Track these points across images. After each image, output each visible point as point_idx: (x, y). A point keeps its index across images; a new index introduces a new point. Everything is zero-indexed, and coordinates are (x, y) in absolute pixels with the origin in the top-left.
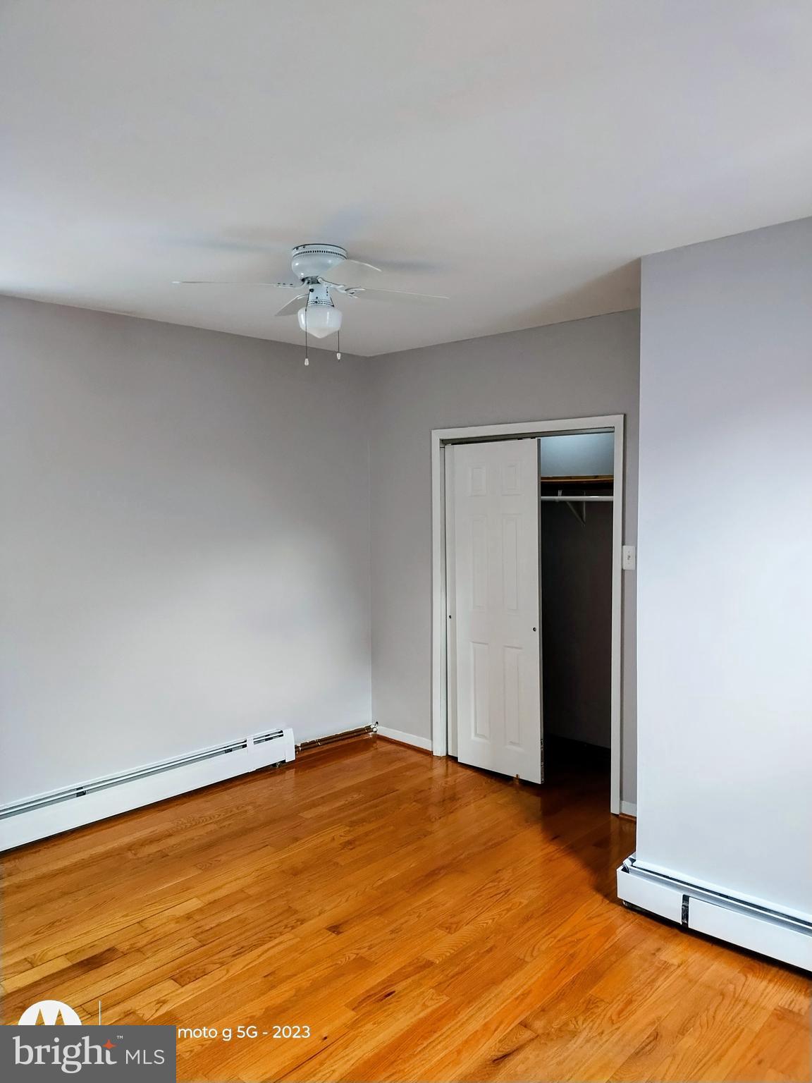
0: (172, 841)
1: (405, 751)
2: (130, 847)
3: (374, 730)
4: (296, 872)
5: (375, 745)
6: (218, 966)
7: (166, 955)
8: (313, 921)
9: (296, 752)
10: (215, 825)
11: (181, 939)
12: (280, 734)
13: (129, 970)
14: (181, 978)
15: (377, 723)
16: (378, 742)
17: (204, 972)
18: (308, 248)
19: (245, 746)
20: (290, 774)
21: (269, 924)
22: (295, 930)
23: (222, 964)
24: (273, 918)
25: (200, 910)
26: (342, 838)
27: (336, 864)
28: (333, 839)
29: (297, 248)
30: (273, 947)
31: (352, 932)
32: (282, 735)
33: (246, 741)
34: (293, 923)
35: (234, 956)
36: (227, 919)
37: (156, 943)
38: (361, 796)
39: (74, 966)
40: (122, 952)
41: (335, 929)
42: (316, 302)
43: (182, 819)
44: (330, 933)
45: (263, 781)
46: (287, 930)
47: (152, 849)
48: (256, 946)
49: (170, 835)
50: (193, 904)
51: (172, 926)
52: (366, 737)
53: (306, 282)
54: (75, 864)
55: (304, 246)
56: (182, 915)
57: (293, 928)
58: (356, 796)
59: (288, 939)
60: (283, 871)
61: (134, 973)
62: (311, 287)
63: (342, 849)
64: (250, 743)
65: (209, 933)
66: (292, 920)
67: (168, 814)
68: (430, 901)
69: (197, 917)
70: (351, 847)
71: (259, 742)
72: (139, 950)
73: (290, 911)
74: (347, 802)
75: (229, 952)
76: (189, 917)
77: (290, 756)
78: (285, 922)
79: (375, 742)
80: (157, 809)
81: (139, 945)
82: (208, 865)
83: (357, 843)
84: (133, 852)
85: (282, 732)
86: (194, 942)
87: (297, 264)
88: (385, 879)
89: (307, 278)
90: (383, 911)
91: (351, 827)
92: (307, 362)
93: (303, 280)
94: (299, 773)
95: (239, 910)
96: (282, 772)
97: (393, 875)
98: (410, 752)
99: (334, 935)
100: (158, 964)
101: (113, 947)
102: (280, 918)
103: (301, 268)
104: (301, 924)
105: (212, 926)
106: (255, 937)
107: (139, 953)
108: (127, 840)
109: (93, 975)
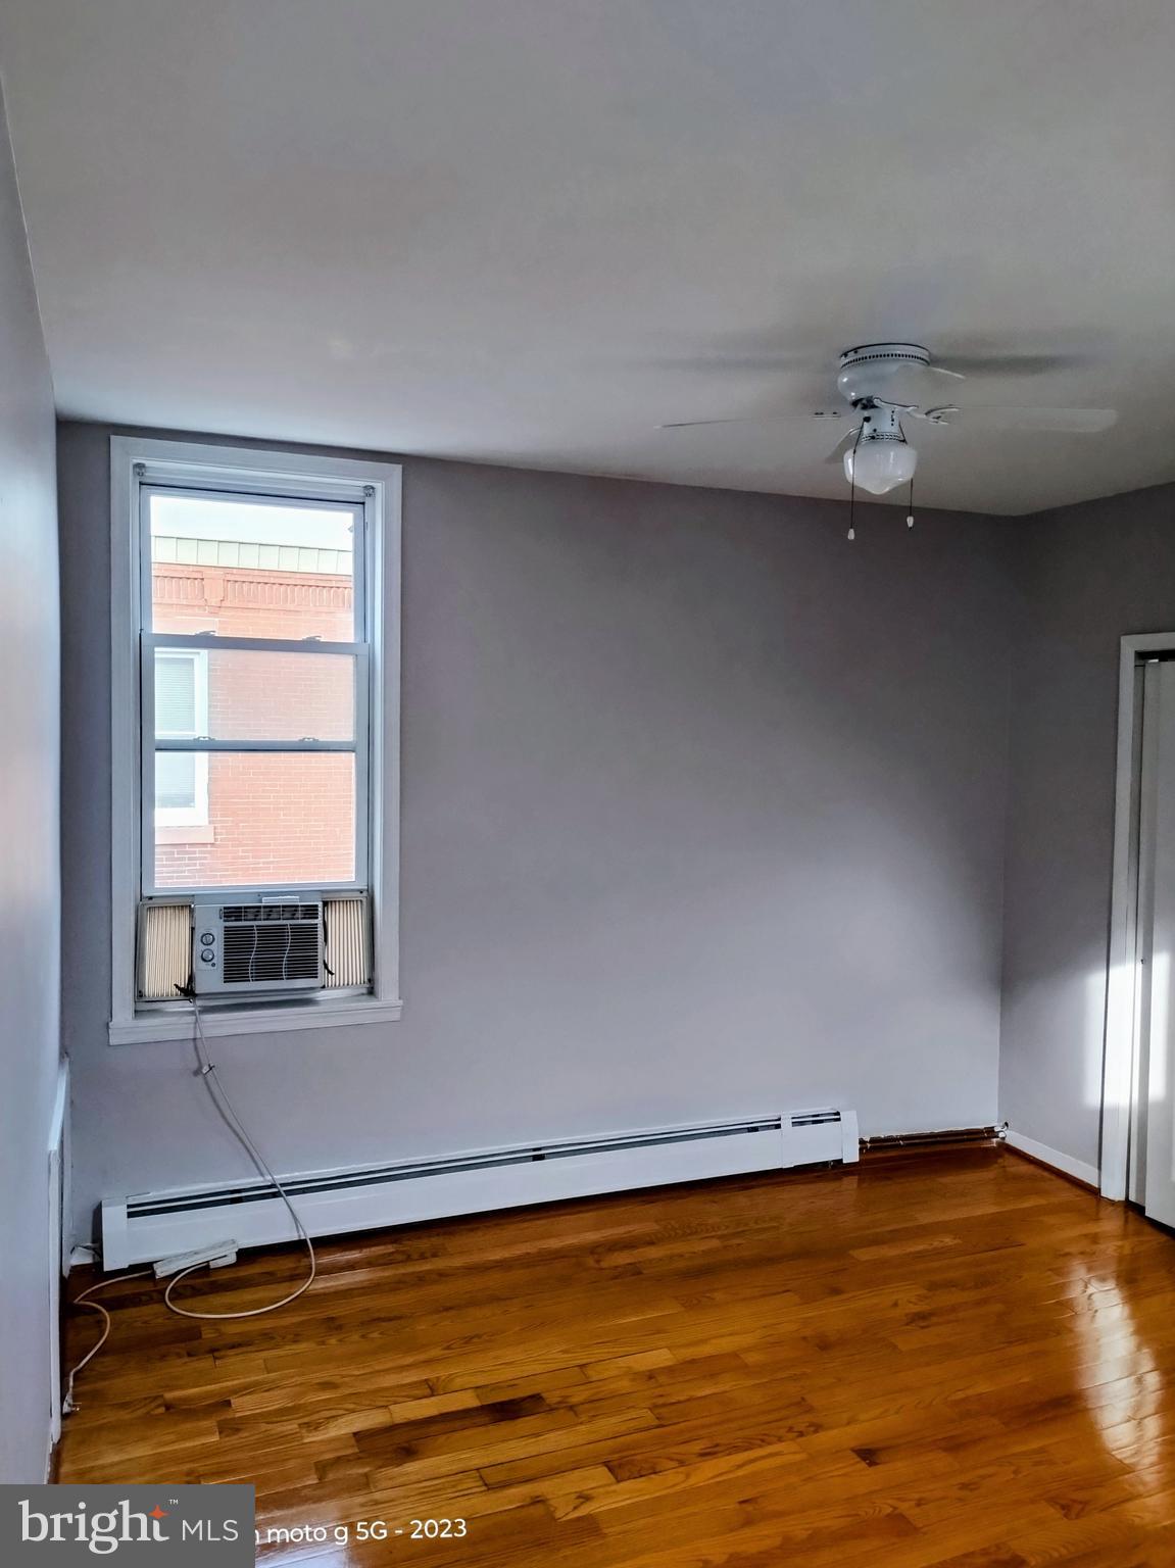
0: (653, 1252)
1: (1051, 1180)
2: (594, 1249)
3: (1001, 1135)
4: (824, 1345)
5: (1000, 1160)
6: (675, 1464)
7: (608, 1424)
8: (835, 1431)
9: (861, 1150)
10: (718, 1241)
11: (633, 1407)
12: (836, 1117)
13: (552, 1435)
14: (620, 1467)
15: (1006, 1124)
16: (1007, 1156)
17: (653, 1468)
18: (862, 353)
19: (778, 1127)
20: (850, 1183)
21: (763, 1419)
22: (803, 1439)
23: (682, 1463)
24: (774, 1410)
25: (670, 1370)
26: (911, 1305)
27: (895, 1347)
28: (896, 1305)
29: (846, 355)
30: (763, 1457)
31: (897, 1468)
32: (839, 1120)
33: (779, 1119)
34: (802, 1427)
35: (702, 1455)
36: (703, 1394)
37: (598, 1405)
38: (956, 1241)
39: (482, 1408)
40: (549, 1405)
41: (868, 1455)
42: (873, 438)
43: (673, 1222)
44: (858, 1459)
45: (801, 1187)
46: (791, 1435)
47: (622, 1259)
48: (735, 1449)
49: (651, 1243)
50: (660, 1357)
51: (625, 1385)
52: (986, 1145)
53: (859, 406)
54: (519, 1258)
55: (855, 350)
56: (641, 1369)
57: (801, 1434)
58: (948, 1241)
59: (788, 1452)
60: (804, 1338)
61: (556, 1440)
62: (866, 414)
63: (907, 1324)
64: (786, 1123)
65: (674, 1407)
66: (801, 1422)
67: (654, 1209)
68: (1041, 1450)
69: (662, 1379)
70: (922, 1324)
71: (802, 1123)
72: (571, 1408)
73: (802, 1405)
74: (930, 1248)
75: (697, 1447)
76: (651, 1376)
77: (852, 1156)
78: (790, 1422)
79: (1001, 1156)
80: (644, 1199)
81: (574, 1400)
82: (695, 1302)
83: (935, 1319)
84: (596, 1256)
85: (838, 1114)
86: (649, 1418)
87: (845, 380)
88: (970, 1392)
89: (861, 400)
90: (954, 1446)
91: (929, 1290)
92: (851, 535)
93: (855, 404)
94: (865, 1185)
95: (725, 1385)
96: (838, 1178)
97: (983, 1387)
98: (1061, 1183)
99: (863, 1465)
100: (592, 1437)
101: (538, 1394)
102: (784, 1413)
103: (851, 385)
104: (816, 1431)
105: (682, 1398)
106: (740, 1434)
107: (571, 1413)
108: (592, 1237)
109: (505, 1428)
